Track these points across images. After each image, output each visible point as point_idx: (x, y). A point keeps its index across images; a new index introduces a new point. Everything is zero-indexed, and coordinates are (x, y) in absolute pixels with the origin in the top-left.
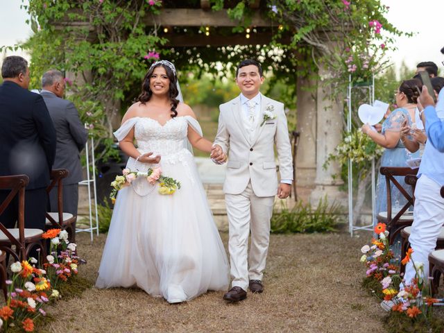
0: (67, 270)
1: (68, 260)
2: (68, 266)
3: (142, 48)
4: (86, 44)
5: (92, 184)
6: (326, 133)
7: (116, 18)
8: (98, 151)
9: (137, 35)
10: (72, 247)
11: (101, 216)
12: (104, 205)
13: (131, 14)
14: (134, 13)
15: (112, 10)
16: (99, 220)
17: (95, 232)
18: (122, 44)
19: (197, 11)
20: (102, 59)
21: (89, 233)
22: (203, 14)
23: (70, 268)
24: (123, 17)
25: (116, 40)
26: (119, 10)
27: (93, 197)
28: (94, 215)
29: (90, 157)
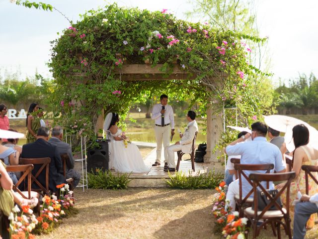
0: (68, 203)
1: (68, 198)
2: (68, 201)
3: (112, 87)
4: (82, 85)
5: (84, 161)
6: (215, 133)
7: (99, 71)
8: (88, 143)
9: (110, 80)
10: (71, 192)
11: (89, 178)
12: (91, 173)
13: (107, 68)
14: (108, 68)
15: (96, 67)
16: (88, 181)
17: (85, 187)
18: (101, 85)
19: (143, 65)
20: (90, 94)
21: (82, 188)
22: (147, 67)
23: (69, 202)
24: (102, 70)
25: (99, 83)
26: (100, 66)
27: (85, 169)
28: (85, 178)
29: (84, 146)
